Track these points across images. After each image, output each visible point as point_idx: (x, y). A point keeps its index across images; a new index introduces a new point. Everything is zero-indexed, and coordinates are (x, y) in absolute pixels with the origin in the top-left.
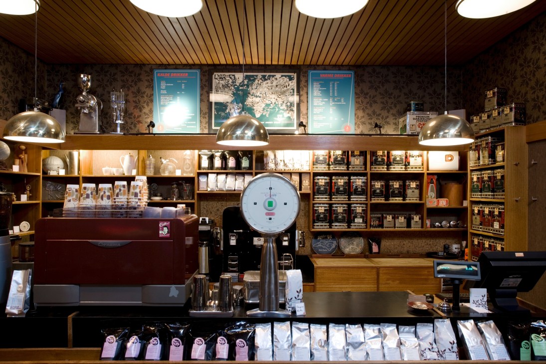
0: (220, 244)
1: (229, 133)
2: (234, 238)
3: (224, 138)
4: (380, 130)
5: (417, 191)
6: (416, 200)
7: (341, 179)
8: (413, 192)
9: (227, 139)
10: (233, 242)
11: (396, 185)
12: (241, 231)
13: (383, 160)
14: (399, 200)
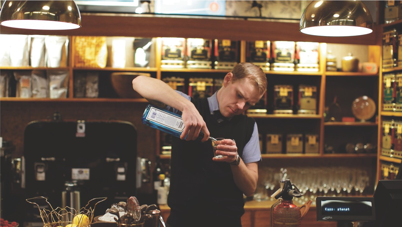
0: (20, 179)
1: (18, 10)
2: (42, 170)
3: (11, 16)
4: (260, 11)
5: (313, 101)
6: (312, 113)
7: (201, 81)
8: (308, 102)
9: (16, 18)
10: (41, 177)
11: (284, 92)
12: (53, 159)
13: (264, 55)
14: (287, 113)
